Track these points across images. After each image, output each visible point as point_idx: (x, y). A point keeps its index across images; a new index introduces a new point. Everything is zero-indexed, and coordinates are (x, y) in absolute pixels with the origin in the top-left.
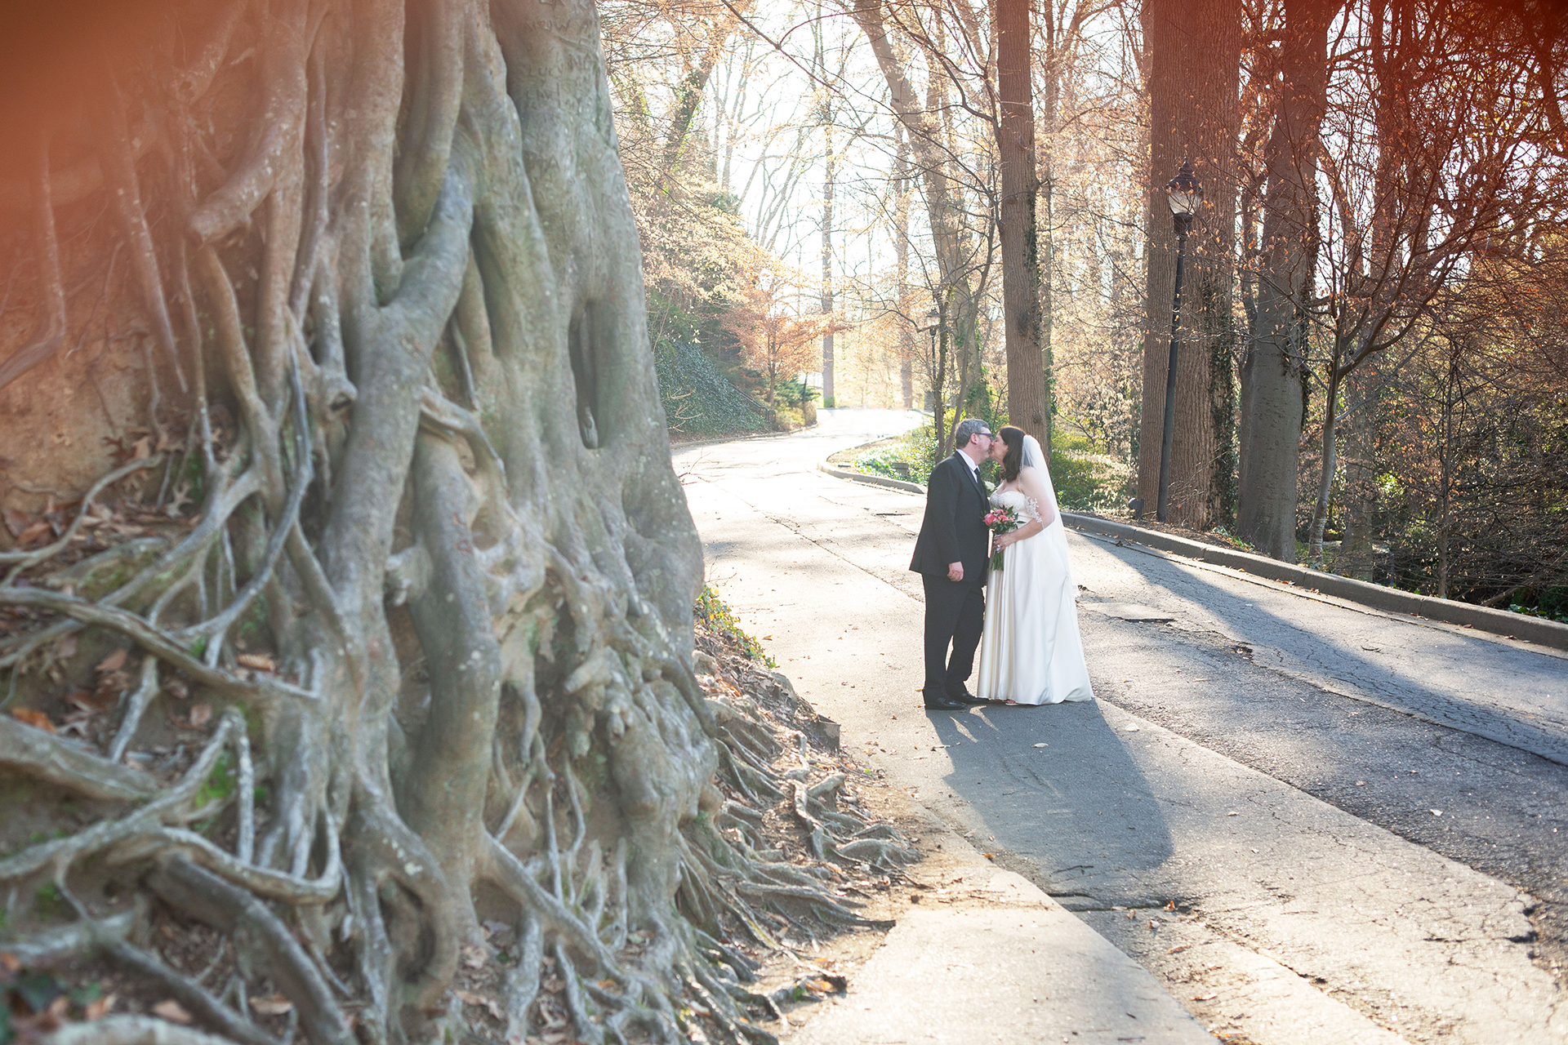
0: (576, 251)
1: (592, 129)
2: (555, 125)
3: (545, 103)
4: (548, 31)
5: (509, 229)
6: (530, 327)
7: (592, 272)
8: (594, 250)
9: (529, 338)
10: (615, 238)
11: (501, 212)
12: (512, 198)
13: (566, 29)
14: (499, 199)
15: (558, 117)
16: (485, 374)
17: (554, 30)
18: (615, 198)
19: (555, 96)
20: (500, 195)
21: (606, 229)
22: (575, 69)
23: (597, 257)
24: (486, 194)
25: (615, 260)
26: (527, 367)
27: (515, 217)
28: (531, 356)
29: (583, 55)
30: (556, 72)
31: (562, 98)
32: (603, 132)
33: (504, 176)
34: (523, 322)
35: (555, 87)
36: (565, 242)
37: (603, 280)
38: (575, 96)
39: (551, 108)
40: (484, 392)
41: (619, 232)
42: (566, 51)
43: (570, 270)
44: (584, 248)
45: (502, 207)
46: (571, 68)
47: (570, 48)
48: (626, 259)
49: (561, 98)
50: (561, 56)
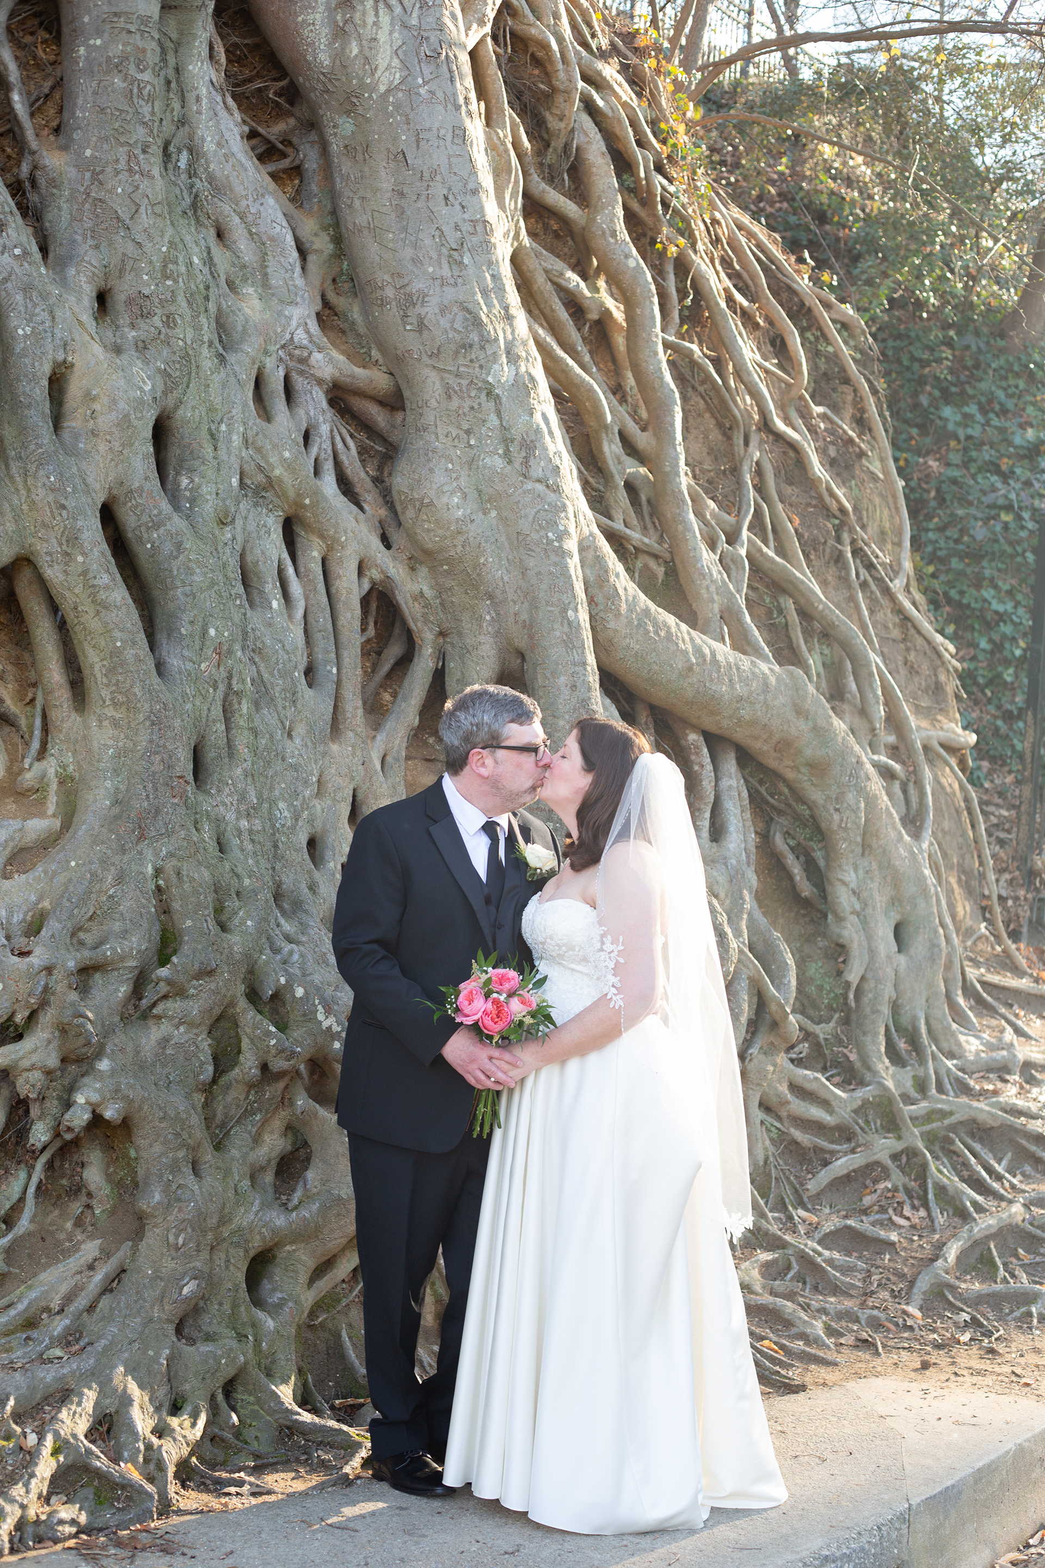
0: (491, 597)
1: (499, 463)
2: (429, 460)
3: (421, 437)
4: (419, 360)
5: (61, 577)
6: (105, 681)
7: (511, 619)
8: (510, 595)
9: (105, 693)
10: (534, 580)
11: (48, 558)
12: (61, 544)
13: (437, 355)
14: (45, 545)
15: (434, 452)
16: (61, 731)
17: (425, 358)
18: (535, 536)
19: (432, 429)
20: (47, 541)
21: (524, 572)
22: (454, 397)
23: (515, 602)
24: (30, 540)
25: (534, 605)
26: (106, 723)
27: (66, 564)
28: (110, 712)
29: (465, 382)
30: (433, 403)
31: (441, 432)
32: (517, 465)
33: (47, 520)
34: (99, 675)
35: (432, 419)
36: (476, 587)
37: (524, 627)
38: (459, 427)
39: (427, 442)
40: (61, 750)
41: (539, 573)
42: (442, 379)
43: (488, 618)
44: (498, 592)
45: (49, 554)
46: (449, 397)
47: (446, 375)
48: (547, 603)
49: (439, 431)
50: (438, 385)
